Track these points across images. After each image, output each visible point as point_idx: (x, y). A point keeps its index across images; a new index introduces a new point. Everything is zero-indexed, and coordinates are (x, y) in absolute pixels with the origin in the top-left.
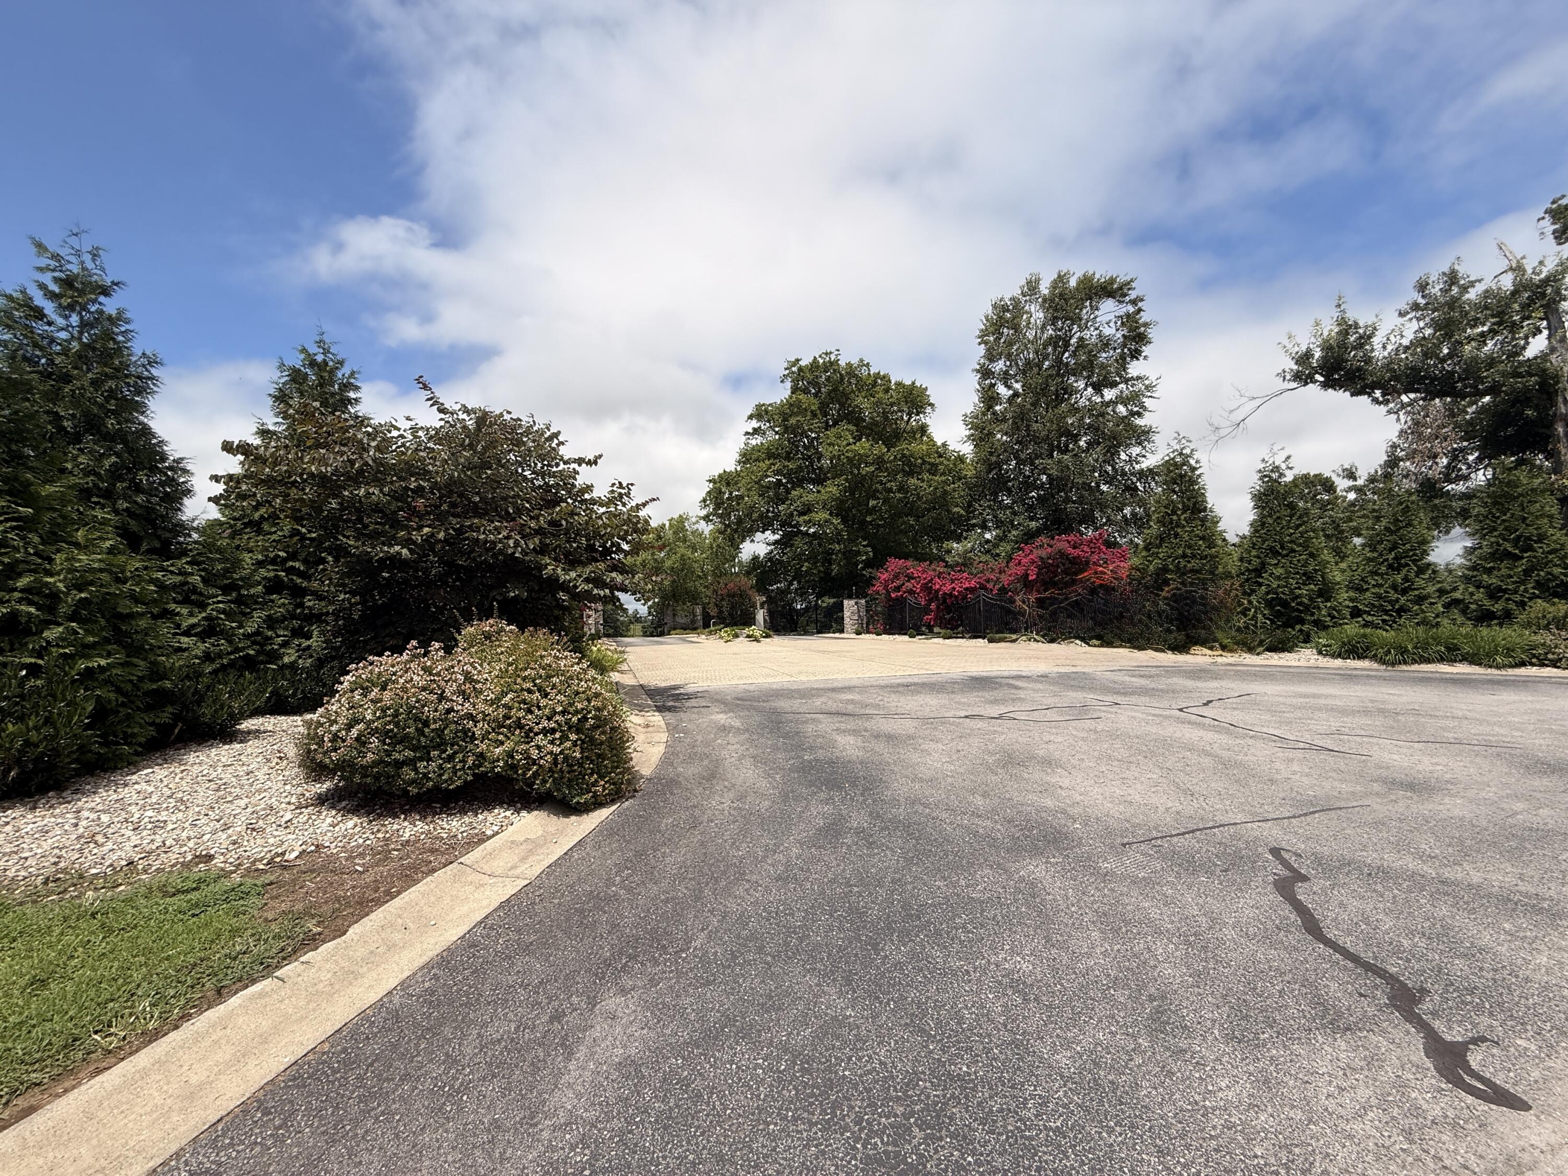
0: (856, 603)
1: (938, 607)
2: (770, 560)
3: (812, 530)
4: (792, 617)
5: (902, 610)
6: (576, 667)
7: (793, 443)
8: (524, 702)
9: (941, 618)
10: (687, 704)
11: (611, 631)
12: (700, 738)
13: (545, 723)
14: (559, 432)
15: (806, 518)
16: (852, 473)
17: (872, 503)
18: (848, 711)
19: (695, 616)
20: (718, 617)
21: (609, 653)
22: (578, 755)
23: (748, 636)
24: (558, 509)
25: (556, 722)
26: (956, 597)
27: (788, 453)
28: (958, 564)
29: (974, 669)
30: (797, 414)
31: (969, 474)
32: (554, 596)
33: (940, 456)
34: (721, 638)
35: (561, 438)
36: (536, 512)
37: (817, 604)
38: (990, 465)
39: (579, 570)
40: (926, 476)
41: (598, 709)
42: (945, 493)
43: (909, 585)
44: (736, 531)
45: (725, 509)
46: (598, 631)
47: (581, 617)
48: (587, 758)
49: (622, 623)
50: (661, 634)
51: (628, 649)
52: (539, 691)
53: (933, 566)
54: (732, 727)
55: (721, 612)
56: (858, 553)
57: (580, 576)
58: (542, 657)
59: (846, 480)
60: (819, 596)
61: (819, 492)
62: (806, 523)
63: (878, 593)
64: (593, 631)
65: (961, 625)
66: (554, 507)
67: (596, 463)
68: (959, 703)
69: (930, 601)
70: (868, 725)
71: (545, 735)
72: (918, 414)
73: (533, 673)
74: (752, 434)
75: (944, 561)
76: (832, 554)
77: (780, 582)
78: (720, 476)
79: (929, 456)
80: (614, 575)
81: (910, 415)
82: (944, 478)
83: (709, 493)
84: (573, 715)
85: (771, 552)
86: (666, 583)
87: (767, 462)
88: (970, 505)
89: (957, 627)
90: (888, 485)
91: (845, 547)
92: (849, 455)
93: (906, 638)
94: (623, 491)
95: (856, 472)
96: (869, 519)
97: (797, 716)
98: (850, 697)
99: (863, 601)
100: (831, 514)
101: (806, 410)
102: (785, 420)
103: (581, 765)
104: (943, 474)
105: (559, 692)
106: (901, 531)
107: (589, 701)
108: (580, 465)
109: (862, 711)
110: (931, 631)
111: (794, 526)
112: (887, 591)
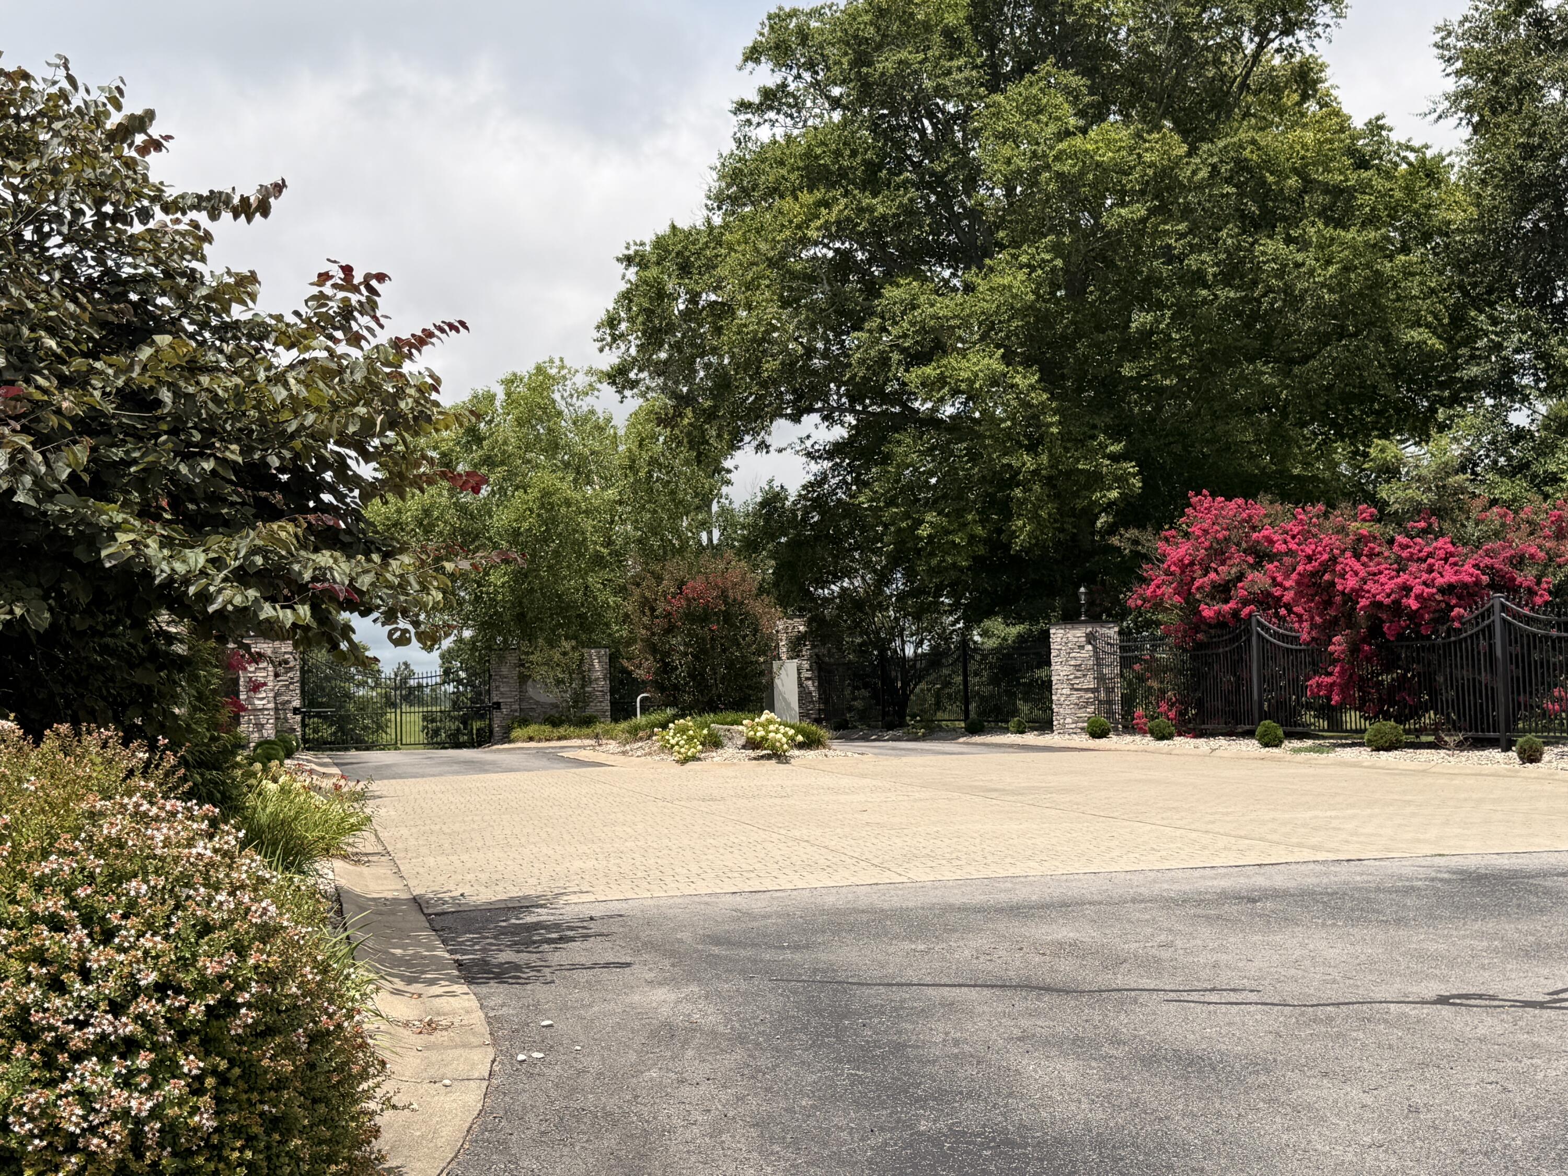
0: (1091, 638)
1: (1354, 649)
2: (819, 504)
3: (948, 410)
4: (888, 682)
5: (1238, 662)
6: (202, 847)
7: (886, 135)
8: (40, 957)
9: (1363, 683)
10: (556, 958)
11: (327, 732)
12: (594, 1064)
13: (104, 1023)
14: (150, 115)
15: (929, 371)
16: (1074, 225)
17: (1140, 319)
18: (1058, 980)
19: (586, 681)
20: (661, 688)
21: (318, 799)
22: (206, 1121)
23: (752, 744)
24: (145, 353)
25: (140, 1018)
26: (1413, 616)
27: (872, 168)
28: (1417, 510)
29: (1471, 847)
30: (898, 41)
31: (1457, 217)
32: (140, 624)
33: (1362, 163)
34: (668, 748)
35: (155, 131)
36: (78, 363)
37: (965, 643)
38: (1525, 188)
39: (216, 542)
40: (1314, 230)
41: (271, 978)
42: (1377, 282)
43: (1258, 580)
44: (710, 415)
45: (677, 347)
46: (283, 731)
47: (232, 688)
48: (237, 1131)
49: (363, 705)
50: (482, 740)
51: (376, 787)
52: (86, 921)
53: (1337, 518)
54: (693, 1028)
55: (666, 668)
56: (1095, 480)
57: (217, 563)
58: (94, 816)
59: (1057, 249)
60: (974, 616)
61: (969, 288)
62: (929, 386)
63: (1158, 606)
64: (269, 732)
65: (1432, 705)
66: (133, 347)
67: (264, 209)
68: (1421, 956)
69: (1330, 628)
70: (1122, 1022)
71: (105, 1060)
72: (1287, 31)
73: (67, 866)
74: (760, 109)
75: (1371, 499)
76: (1013, 482)
77: (849, 573)
78: (659, 243)
79: (1325, 162)
80: (324, 558)
81: (1261, 32)
82: (1372, 235)
83: (627, 297)
84: (192, 995)
85: (822, 480)
86: (497, 578)
87: (806, 197)
88: (1458, 319)
89: (1416, 712)
90: (1192, 262)
91: (1055, 461)
92: (1066, 167)
93: (1249, 747)
94: (354, 298)
95: (1086, 220)
96: (1128, 370)
97: (898, 995)
98: (1064, 932)
99: (1112, 632)
100: (1007, 358)
101: (927, 27)
102: (862, 60)
103: (215, 1151)
104: (1371, 221)
105: (149, 924)
106: (1233, 408)
107: (240, 950)
108: (214, 216)
109: (1106, 979)
110: (1336, 726)
111: (896, 398)
112: (1188, 596)
